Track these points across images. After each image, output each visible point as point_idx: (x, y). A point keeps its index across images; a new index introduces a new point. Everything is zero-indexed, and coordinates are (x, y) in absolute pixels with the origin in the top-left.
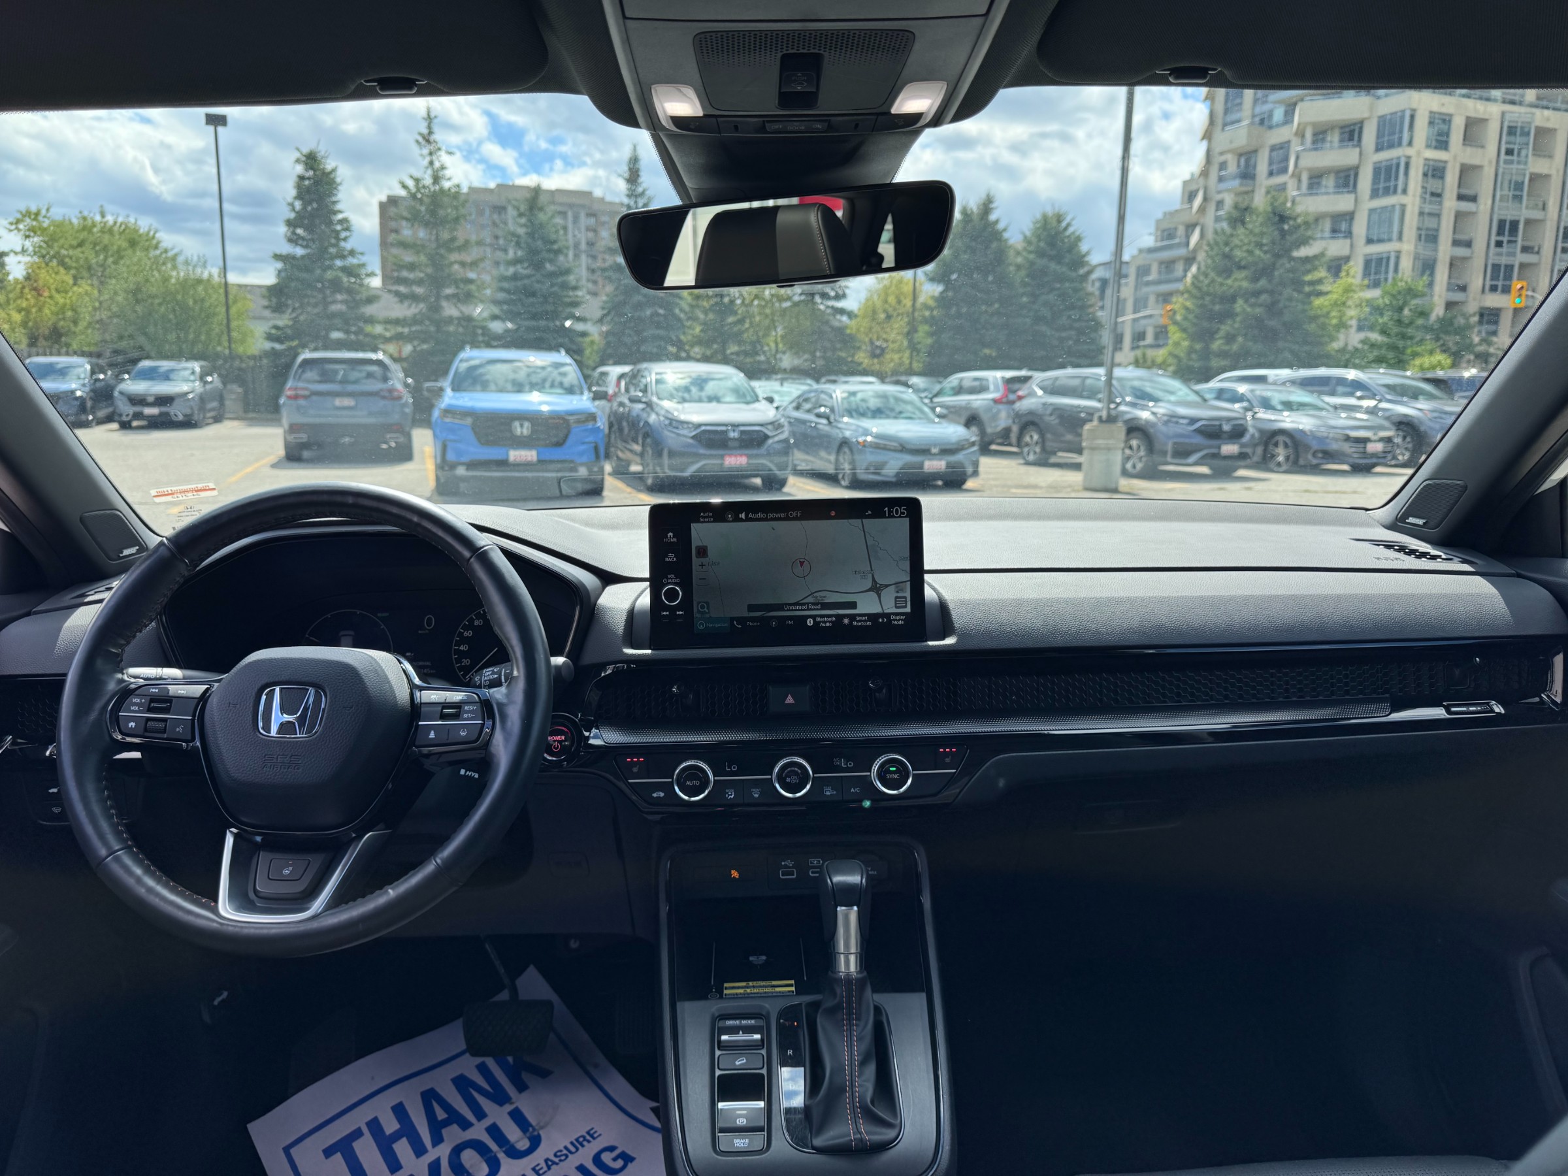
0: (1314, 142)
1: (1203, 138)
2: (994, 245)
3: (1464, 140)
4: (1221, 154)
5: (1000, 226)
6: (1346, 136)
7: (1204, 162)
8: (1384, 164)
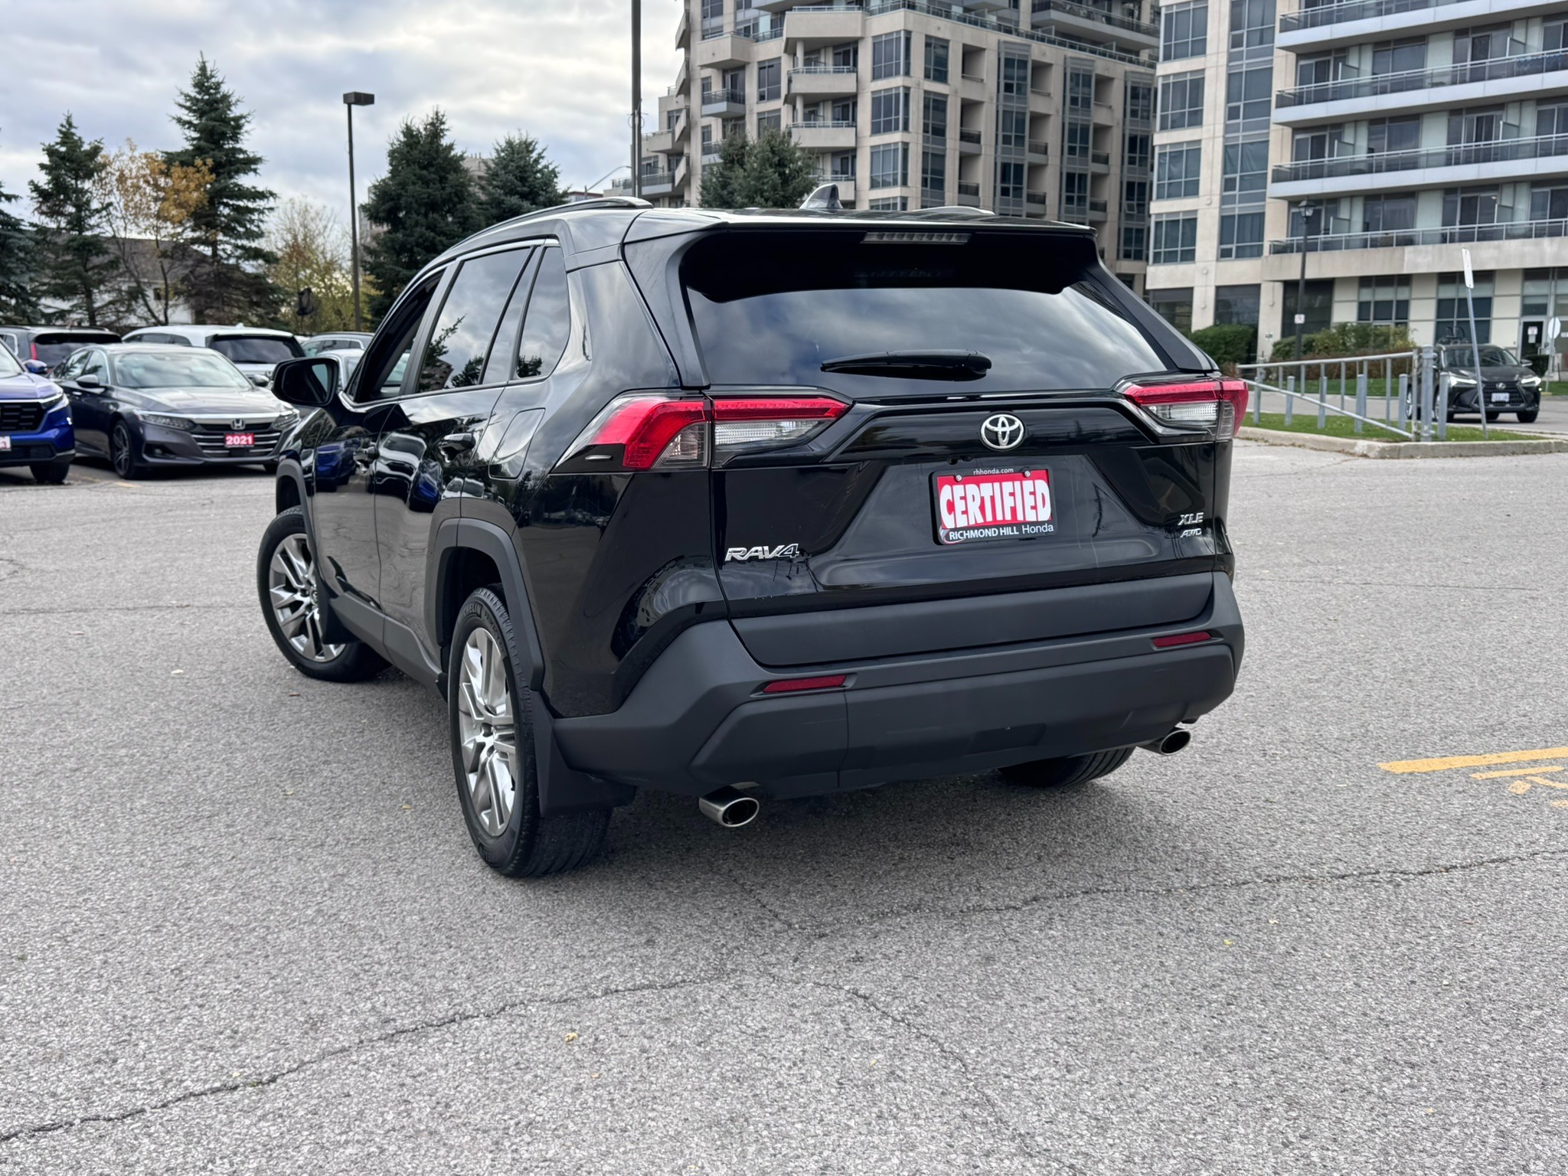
0: (807, 62)
1: (679, 46)
2: (451, 177)
3: (963, 71)
4: (703, 67)
5: (457, 151)
6: (841, 57)
7: (683, 76)
8: (883, 94)
